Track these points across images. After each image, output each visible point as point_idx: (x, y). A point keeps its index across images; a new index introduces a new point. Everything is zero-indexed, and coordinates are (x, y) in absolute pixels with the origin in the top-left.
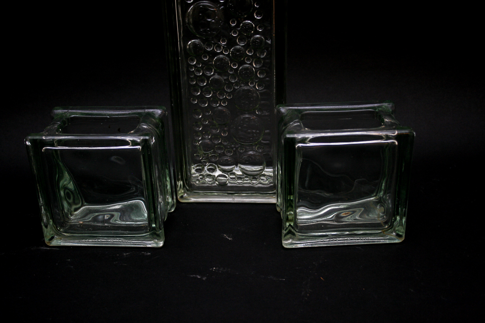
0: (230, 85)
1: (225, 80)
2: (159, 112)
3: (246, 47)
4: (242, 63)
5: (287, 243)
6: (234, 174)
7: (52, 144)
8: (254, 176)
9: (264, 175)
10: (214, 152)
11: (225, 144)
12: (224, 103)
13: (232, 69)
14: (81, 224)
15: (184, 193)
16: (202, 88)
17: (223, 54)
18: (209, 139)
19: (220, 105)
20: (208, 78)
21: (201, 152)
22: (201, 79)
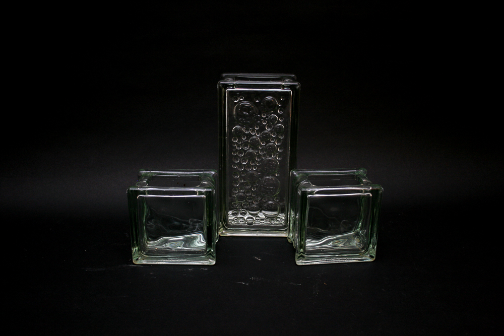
0: (259, 156)
1: (256, 153)
2: (213, 173)
3: (271, 132)
4: (268, 142)
5: (300, 262)
6: (259, 217)
7: (144, 193)
8: (272, 218)
9: (279, 218)
10: (246, 201)
11: (254, 196)
12: (255, 168)
13: (261, 146)
14: (156, 250)
15: (223, 230)
16: (240, 158)
17: (257, 136)
18: (243, 192)
19: (252, 169)
20: (245, 151)
21: (237, 201)
22: (240, 152)
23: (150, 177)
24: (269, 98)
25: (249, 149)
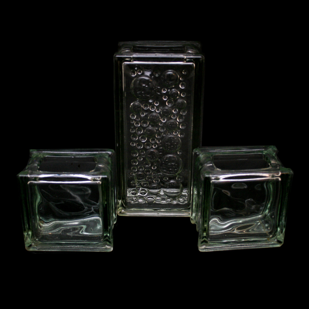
1: (156, 130)
2: (110, 153)
5: (202, 248)
7: (34, 179)
15: (122, 209)
19: (152, 148)
21: (136, 180)
22: (139, 129)
23: (42, 159)
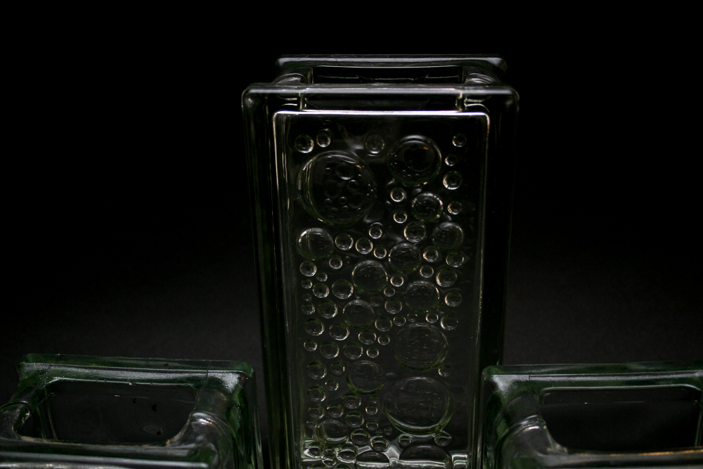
3: (422, 246)
4: (415, 277)
16: (328, 322)
18: (338, 419)
20: (342, 303)
24: (415, 138)
25: (353, 298)
